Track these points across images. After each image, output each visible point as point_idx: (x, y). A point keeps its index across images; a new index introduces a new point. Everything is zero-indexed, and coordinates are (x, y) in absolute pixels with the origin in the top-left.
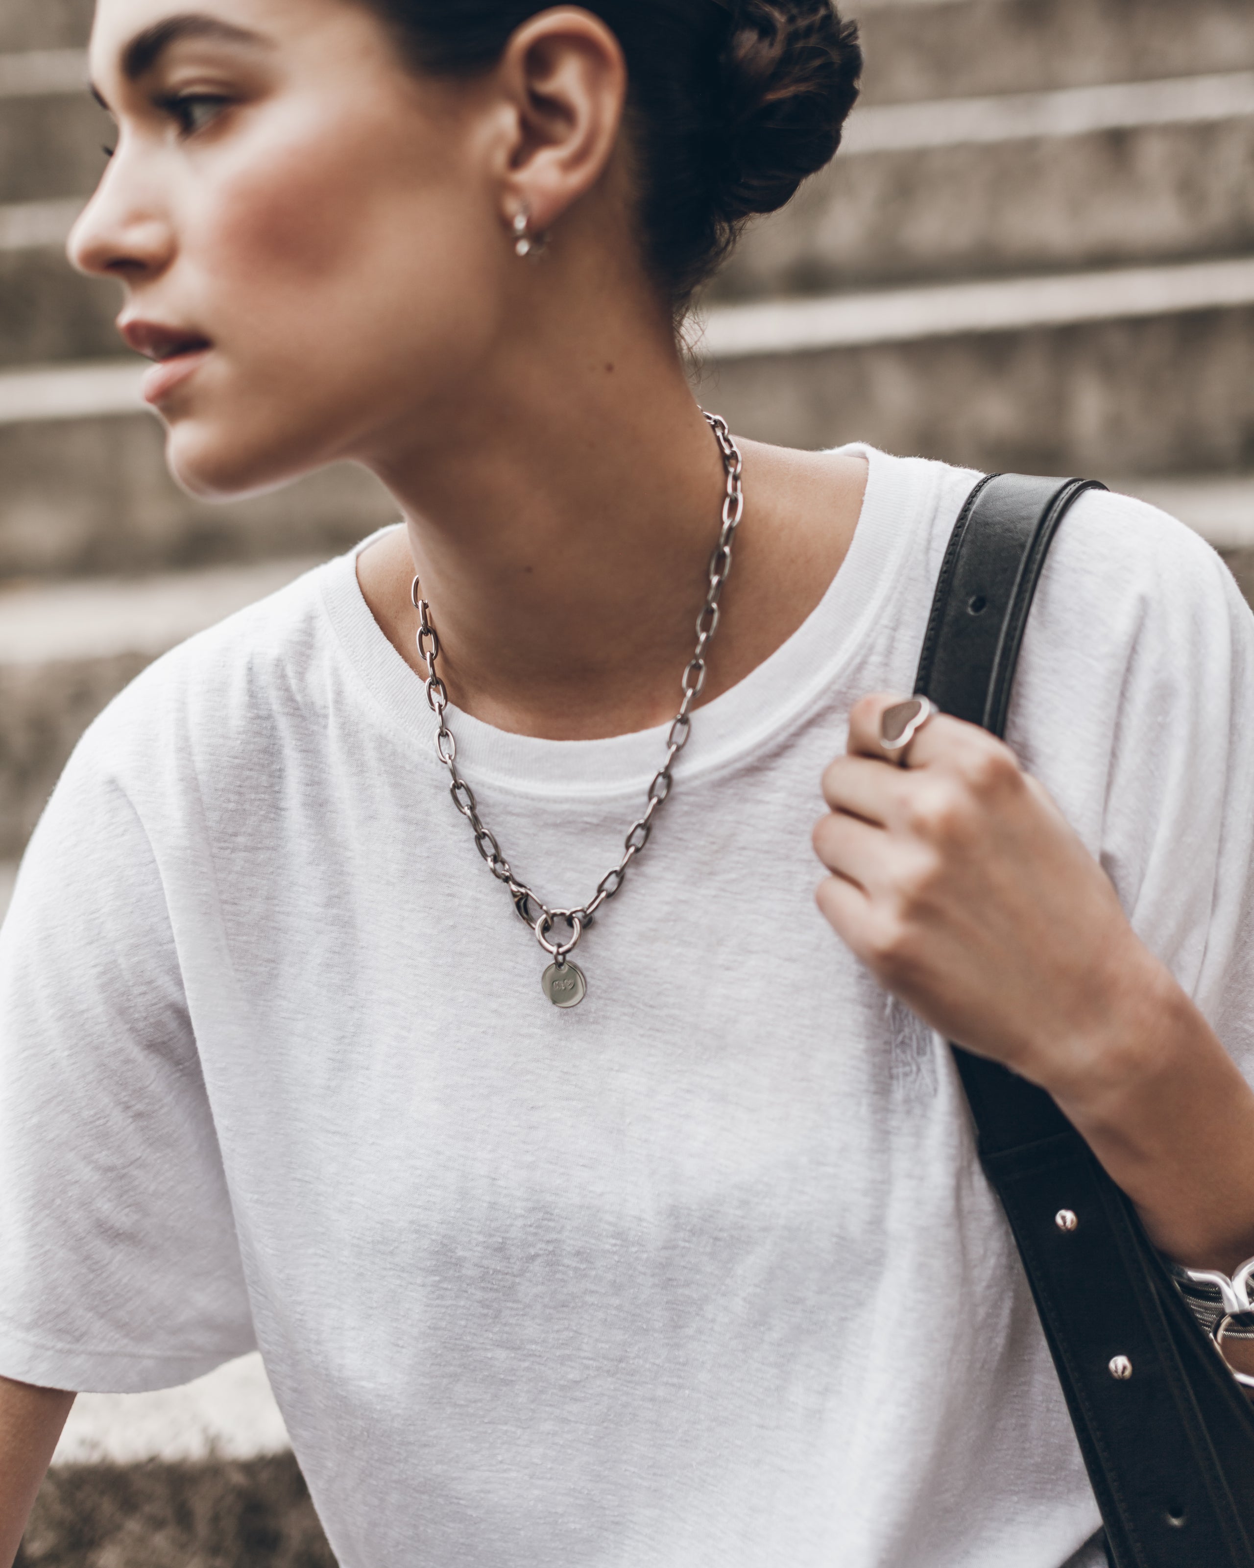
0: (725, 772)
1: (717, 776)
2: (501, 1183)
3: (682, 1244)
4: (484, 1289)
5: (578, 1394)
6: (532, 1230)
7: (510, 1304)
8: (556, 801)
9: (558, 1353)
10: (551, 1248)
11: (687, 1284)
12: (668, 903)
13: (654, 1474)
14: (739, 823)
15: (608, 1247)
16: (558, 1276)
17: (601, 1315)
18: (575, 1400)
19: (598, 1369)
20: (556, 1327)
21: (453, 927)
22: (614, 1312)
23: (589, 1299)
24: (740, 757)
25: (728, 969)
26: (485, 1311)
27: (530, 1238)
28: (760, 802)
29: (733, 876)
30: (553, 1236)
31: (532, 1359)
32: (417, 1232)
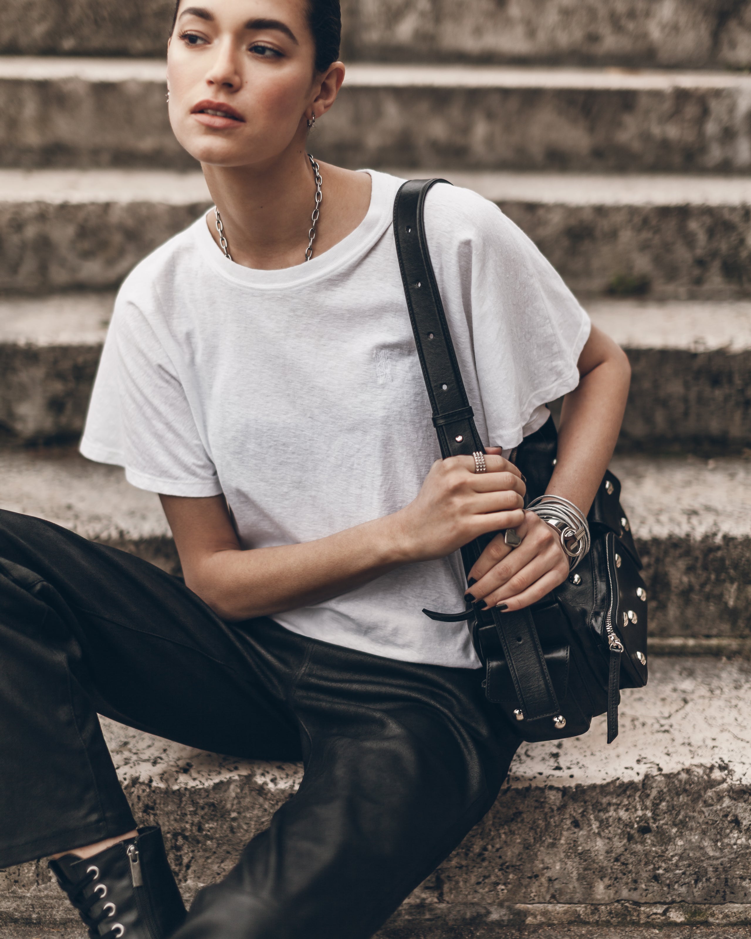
0: (320, 280)
1: (318, 281)
2: (259, 421)
3: (316, 439)
4: (256, 459)
5: (288, 497)
6: (269, 437)
7: (264, 465)
8: (268, 290)
9: (280, 482)
10: (275, 443)
11: (318, 454)
12: (305, 324)
13: (314, 524)
14: (326, 297)
15: (293, 441)
16: (279, 453)
17: (293, 466)
18: (287, 499)
19: (293, 487)
20: (279, 472)
21: (239, 337)
22: (297, 465)
23: (289, 461)
24: (325, 275)
25: (324, 346)
26: (256, 468)
27: (269, 440)
28: (333, 290)
29: (324, 315)
30: (276, 439)
31: (272, 485)
32: (234, 440)
